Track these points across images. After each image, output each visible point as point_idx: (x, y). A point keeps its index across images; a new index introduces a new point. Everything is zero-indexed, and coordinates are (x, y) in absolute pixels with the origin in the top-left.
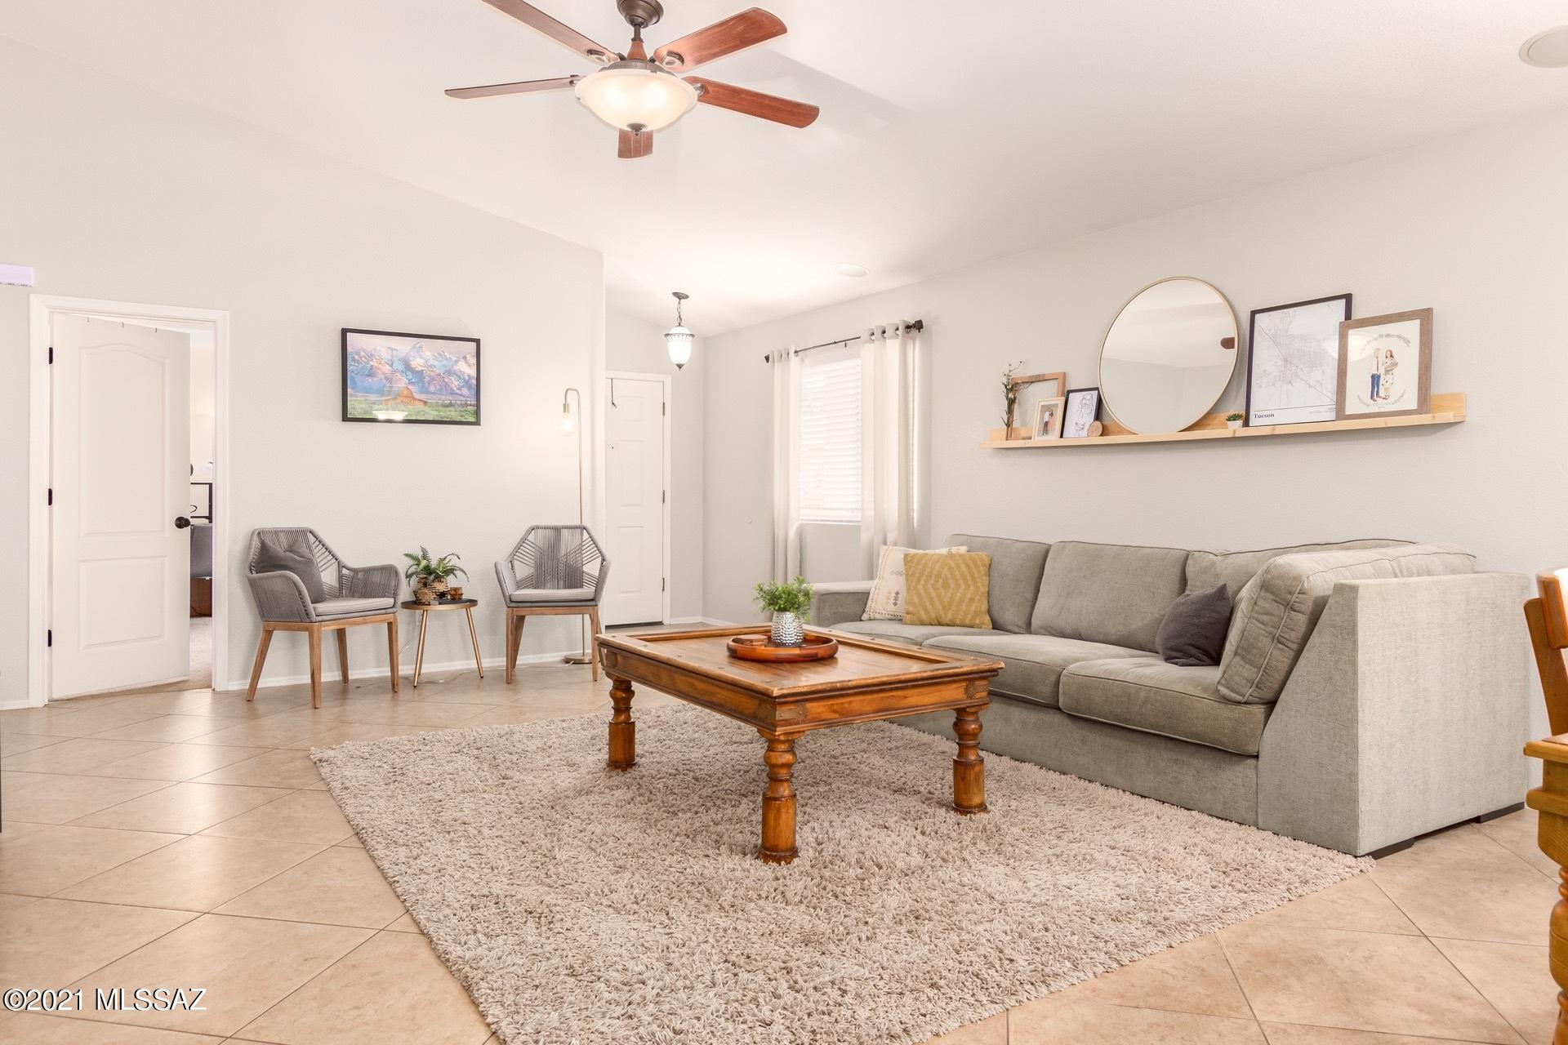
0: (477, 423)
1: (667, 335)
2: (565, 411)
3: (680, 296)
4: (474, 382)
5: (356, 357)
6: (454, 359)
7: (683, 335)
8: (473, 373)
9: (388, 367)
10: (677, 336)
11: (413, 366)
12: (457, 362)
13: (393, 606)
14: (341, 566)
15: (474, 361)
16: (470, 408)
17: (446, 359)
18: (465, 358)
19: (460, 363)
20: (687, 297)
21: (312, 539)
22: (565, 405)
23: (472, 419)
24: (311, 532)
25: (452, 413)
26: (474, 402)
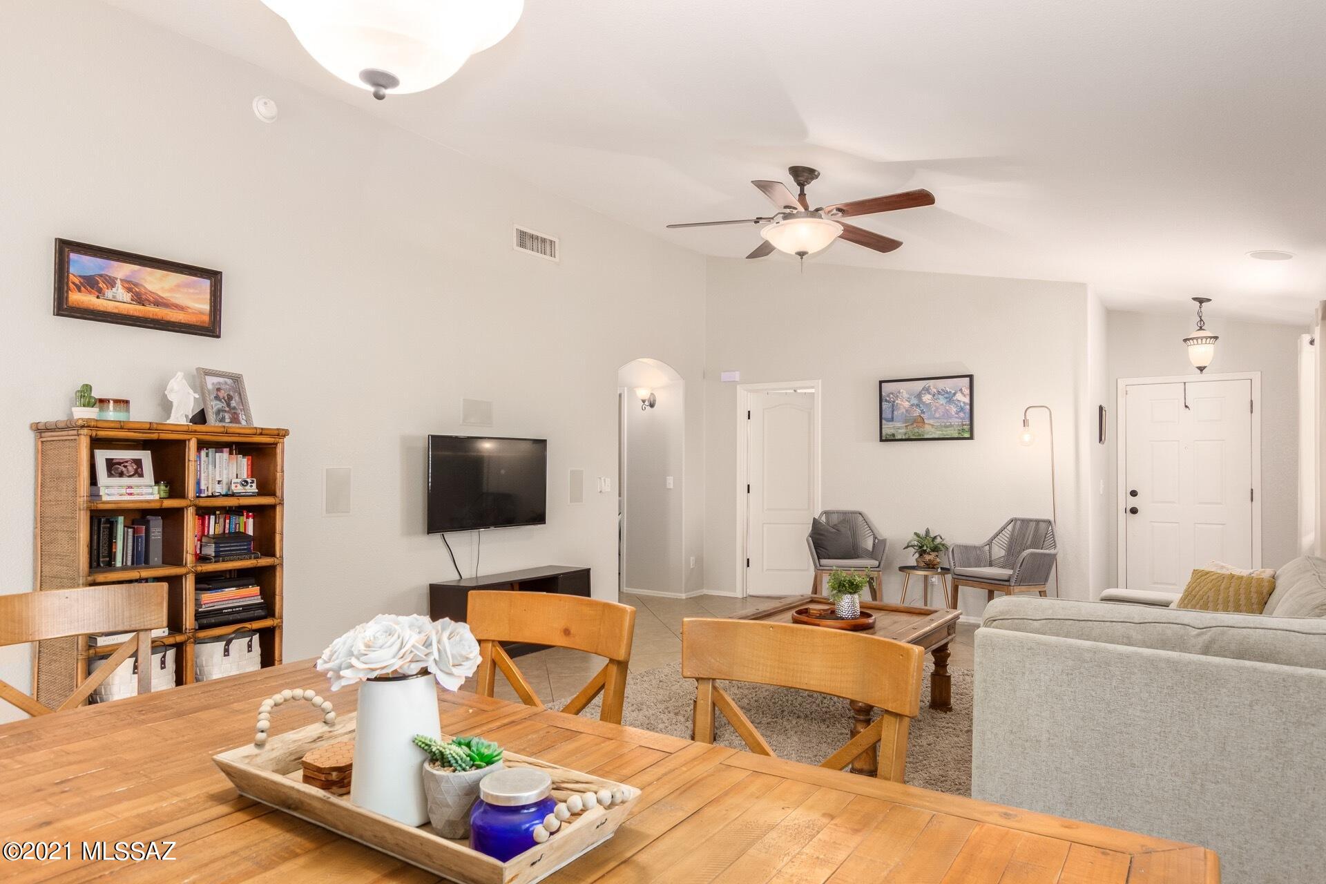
0: (971, 438)
1: (1185, 340)
2: (1024, 426)
3: (1201, 301)
4: (968, 407)
5: (888, 399)
6: (953, 392)
7: (1206, 338)
8: (967, 400)
9: (907, 403)
10: (1195, 341)
11: (924, 401)
12: (955, 394)
13: (878, 567)
14: (875, 538)
15: (967, 392)
16: (965, 427)
17: (947, 393)
18: (961, 390)
19: (957, 395)
20: (1209, 300)
21: (860, 518)
22: (1024, 421)
23: (967, 435)
24: (860, 514)
25: (952, 432)
26: (968, 423)
